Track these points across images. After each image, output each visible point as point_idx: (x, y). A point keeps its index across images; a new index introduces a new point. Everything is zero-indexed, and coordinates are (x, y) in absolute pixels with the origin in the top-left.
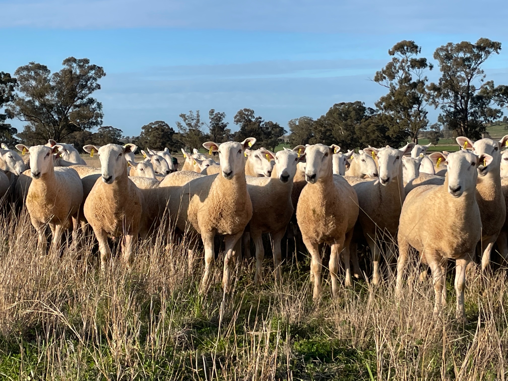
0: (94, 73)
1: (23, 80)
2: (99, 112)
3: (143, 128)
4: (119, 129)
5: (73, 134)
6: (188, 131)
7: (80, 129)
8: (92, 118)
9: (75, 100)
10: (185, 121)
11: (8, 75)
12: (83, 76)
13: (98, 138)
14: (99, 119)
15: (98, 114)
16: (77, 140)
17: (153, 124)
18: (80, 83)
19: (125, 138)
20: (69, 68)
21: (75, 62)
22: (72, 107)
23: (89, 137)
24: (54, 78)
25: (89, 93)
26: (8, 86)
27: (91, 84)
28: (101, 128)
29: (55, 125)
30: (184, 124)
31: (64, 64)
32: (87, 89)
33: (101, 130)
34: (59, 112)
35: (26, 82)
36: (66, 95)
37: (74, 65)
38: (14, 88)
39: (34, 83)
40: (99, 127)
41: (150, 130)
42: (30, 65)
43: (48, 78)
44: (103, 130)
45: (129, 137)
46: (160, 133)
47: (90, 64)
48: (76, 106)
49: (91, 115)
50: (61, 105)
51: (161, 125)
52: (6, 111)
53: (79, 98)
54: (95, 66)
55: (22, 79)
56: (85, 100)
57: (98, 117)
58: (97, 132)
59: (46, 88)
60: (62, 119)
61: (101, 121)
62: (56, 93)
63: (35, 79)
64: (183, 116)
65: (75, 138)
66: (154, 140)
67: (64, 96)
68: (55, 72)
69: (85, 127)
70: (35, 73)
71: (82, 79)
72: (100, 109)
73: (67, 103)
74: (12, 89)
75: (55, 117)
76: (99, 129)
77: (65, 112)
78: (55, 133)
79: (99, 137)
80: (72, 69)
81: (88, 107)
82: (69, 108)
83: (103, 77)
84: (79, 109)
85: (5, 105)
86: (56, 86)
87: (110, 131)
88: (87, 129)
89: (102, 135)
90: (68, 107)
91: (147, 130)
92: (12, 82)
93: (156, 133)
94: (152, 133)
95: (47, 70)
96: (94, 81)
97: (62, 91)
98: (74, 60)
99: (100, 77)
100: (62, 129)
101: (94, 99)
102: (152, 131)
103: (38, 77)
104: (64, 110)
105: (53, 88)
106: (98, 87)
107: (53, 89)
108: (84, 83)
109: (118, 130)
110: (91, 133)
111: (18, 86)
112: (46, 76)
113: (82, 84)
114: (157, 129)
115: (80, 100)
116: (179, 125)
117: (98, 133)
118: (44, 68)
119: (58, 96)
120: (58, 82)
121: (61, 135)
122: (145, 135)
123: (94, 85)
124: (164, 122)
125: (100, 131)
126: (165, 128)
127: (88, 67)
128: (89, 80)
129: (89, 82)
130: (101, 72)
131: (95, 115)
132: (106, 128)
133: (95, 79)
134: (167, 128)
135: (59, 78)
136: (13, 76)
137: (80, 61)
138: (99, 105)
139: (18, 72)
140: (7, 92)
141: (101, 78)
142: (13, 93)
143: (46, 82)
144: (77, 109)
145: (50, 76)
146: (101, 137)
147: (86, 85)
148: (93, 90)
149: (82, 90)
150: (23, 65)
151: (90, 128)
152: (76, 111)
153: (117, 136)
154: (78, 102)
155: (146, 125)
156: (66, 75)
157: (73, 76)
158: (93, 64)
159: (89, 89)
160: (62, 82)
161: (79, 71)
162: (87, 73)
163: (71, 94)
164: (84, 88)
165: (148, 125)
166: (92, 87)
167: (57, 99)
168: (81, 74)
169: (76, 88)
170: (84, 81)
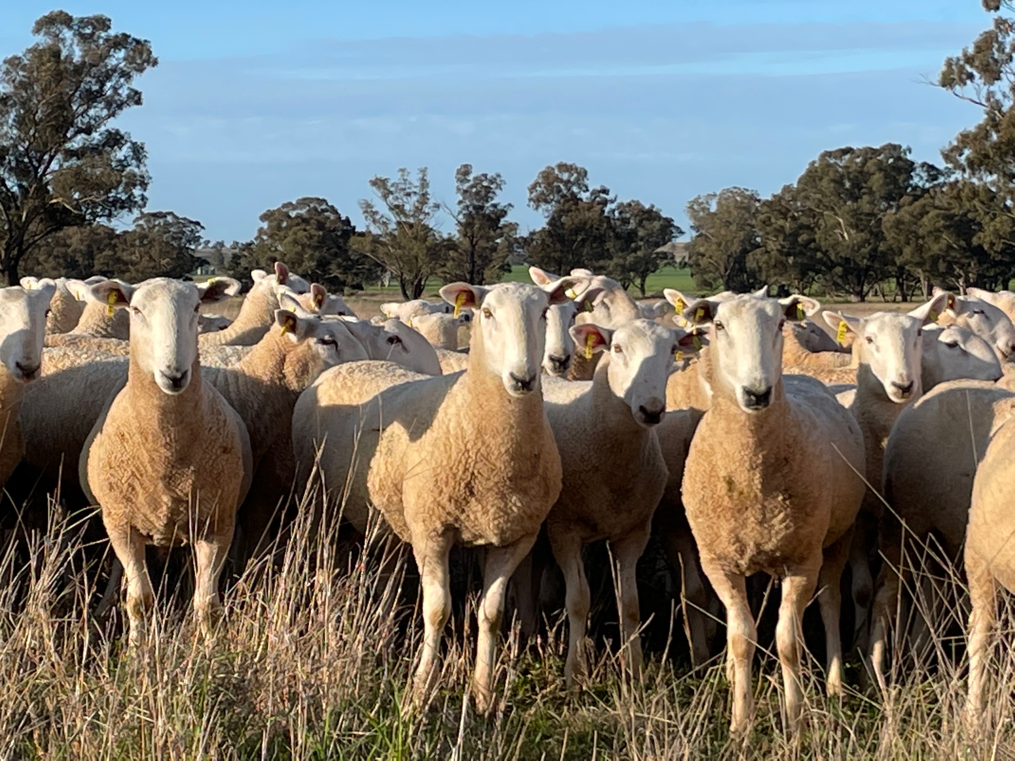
0: (125, 59)
2: (136, 170)
3: (264, 218)
4: (194, 220)
5: (60, 234)
6: (392, 226)
7: (80, 221)
8: (116, 188)
9: (69, 135)
10: (385, 197)
12: (92, 65)
13: (133, 245)
14: (137, 192)
15: (135, 175)
16: (74, 251)
17: (294, 208)
18: (82, 85)
19: (210, 245)
20: (50, 42)
21: (70, 28)
22: (59, 156)
23: (106, 241)
24: (8, 72)
25: (109, 116)
27: (115, 89)
28: (143, 215)
29: (9, 208)
30: (382, 207)
31: (37, 31)
32: (102, 105)
33: (141, 222)
34: (21, 171)
36: (41, 120)
37: (67, 34)
40: (136, 213)
41: (284, 224)
44: (148, 221)
45: (222, 244)
46: (313, 232)
47: (112, 32)
48: (70, 154)
49: (113, 179)
50: (27, 150)
51: (315, 209)
53: (79, 131)
54: (125, 36)
56: (96, 137)
57: (134, 185)
58: (131, 228)
60: (32, 191)
61: (143, 198)
62: (12, 116)
64: (380, 183)
65: (69, 246)
66: (297, 253)
67: (36, 124)
68: (10, 56)
69: (95, 215)
71: (88, 74)
72: (139, 160)
73: (45, 145)
75: (9, 184)
76: (137, 219)
77: (40, 171)
78: (10, 230)
79: (137, 242)
80: (61, 45)
81: (105, 156)
82: (51, 158)
83: (149, 69)
84: (79, 163)
86: (16, 95)
87: (167, 224)
88: (103, 221)
89: (146, 237)
90: (46, 157)
91: (275, 223)
93: (301, 234)
94: (291, 233)
96: (122, 80)
97: (29, 111)
98: (67, 20)
99: (141, 70)
100: (29, 220)
101: (122, 132)
102: (289, 228)
104: (35, 163)
105: (4, 101)
106: (136, 98)
107: (5, 104)
108: (95, 88)
109: (191, 222)
110: (113, 230)
113: (89, 91)
114: (305, 221)
115: (83, 135)
116: (369, 210)
117: (135, 231)
119: (20, 122)
120: (21, 82)
121: (26, 238)
122: (271, 236)
123: (124, 92)
124: (324, 201)
125: (141, 226)
126: (328, 218)
127: (107, 40)
128: (108, 77)
129: (109, 85)
130: (145, 56)
131: (124, 180)
132: (156, 215)
133: (126, 75)
134: (332, 217)
135: (21, 73)
137: (83, 22)
138: (138, 152)
141: (145, 72)
144: (74, 161)
146: (142, 245)
147: (100, 92)
148: (120, 107)
149: (89, 108)
151: (110, 216)
152: (69, 168)
153: (189, 241)
154: (77, 142)
155: (272, 209)
156: (43, 64)
157: (62, 67)
158: (120, 32)
159: (109, 105)
160: (31, 85)
161: (81, 50)
162: (103, 57)
163: (56, 118)
164: (94, 100)
165: (279, 210)
166: (116, 98)
167: (15, 131)
168: (86, 59)
169: (70, 101)
170: (94, 81)
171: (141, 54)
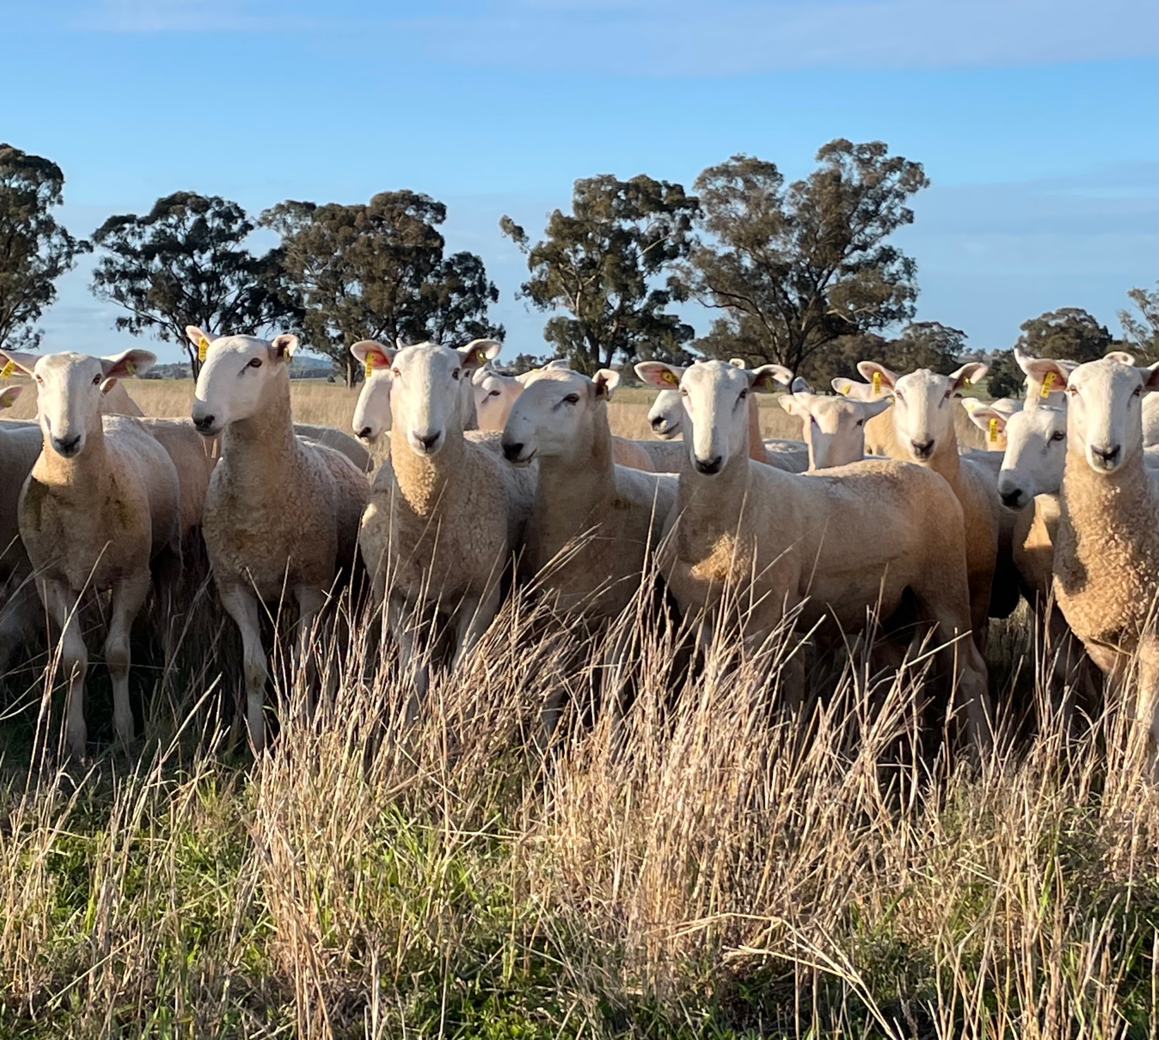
0: (900, 181)
1: (715, 201)
2: (906, 283)
3: (1024, 327)
4: (958, 329)
5: (835, 342)
6: (1150, 335)
7: (854, 330)
8: (888, 300)
9: (846, 252)
10: (1143, 307)
11: (679, 189)
12: (869, 188)
13: (901, 353)
14: (907, 303)
15: (905, 288)
16: (847, 358)
17: (1054, 317)
18: (860, 206)
19: (972, 352)
20: (832, 167)
21: (851, 154)
22: (837, 271)
23: (876, 349)
24: (793, 196)
25: (883, 234)
26: (677, 218)
27: (890, 209)
28: (911, 324)
29: (791, 319)
30: (1140, 318)
31: (820, 158)
32: (878, 224)
33: (909, 331)
34: (802, 285)
35: (722, 206)
36: (821, 238)
37: (847, 159)
38: (692, 223)
39: (741, 209)
40: (906, 322)
41: (1044, 333)
42: (734, 163)
43: (778, 196)
44: (915, 330)
45: (983, 352)
46: (1070, 340)
47: (888, 156)
48: (847, 269)
49: (884, 292)
50: (808, 266)
51: (1074, 318)
52: (671, 281)
53: (856, 248)
54: (901, 159)
55: (712, 198)
56: (871, 253)
57: (904, 297)
58: (899, 337)
59: (772, 223)
60: (811, 302)
61: (913, 309)
62: (796, 235)
63: (745, 198)
64: (1137, 294)
65: (842, 353)
67: (817, 242)
68: (795, 181)
69: (867, 325)
70: (746, 181)
71: (866, 195)
72: (910, 274)
73: (825, 261)
74: (686, 224)
75: (790, 297)
76: (906, 328)
77: (819, 285)
78: (791, 338)
79: (905, 350)
80: (841, 170)
81: (877, 270)
82: (830, 273)
83: (921, 189)
84: (855, 277)
85: (668, 267)
86: (799, 216)
87: (933, 333)
88: (874, 330)
89: (913, 345)
90: (825, 272)
91: (1034, 332)
92: (687, 208)
93: (1059, 342)
94: (1049, 341)
95: (775, 174)
96: (897, 200)
97: (811, 230)
98: (847, 147)
99: (914, 190)
100: (808, 330)
101: (895, 248)
102: (1048, 336)
103: (753, 194)
104: (815, 278)
105: (789, 221)
106: (909, 217)
107: (790, 224)
108: (872, 208)
109: (955, 331)
110: (882, 339)
111: (702, 217)
112: (771, 190)
113: (866, 211)
114: (1062, 329)
115: (859, 252)
116: (1127, 321)
117: (902, 340)
118: (768, 170)
119: (803, 241)
120: (804, 205)
121: (804, 345)
122: (1031, 344)
123: (898, 212)
124: (1083, 311)
125: (909, 335)
126: (1086, 327)
127: (884, 164)
128: (884, 198)
129: (884, 205)
130: (918, 178)
131: (895, 292)
132: (922, 325)
133: (900, 196)
134: (1090, 326)
135: (805, 196)
136: (689, 193)
137: (862, 149)
138: (909, 266)
139: (702, 181)
140: (673, 233)
141: (918, 192)
142: (689, 235)
143: (773, 206)
144: (850, 276)
145: (782, 189)
146: (909, 352)
147: (876, 212)
148: (894, 225)
149: (865, 227)
150: (716, 163)
151: (881, 325)
152: (845, 282)
153: (953, 349)
154: (854, 258)
155: (1032, 319)
156: (825, 188)
157: (841, 189)
158: (895, 156)
159: (883, 224)
160: (813, 207)
161: (860, 174)
162: (878, 180)
163: (835, 237)
164: (870, 219)
165: (1039, 320)
166: (891, 217)
167: (798, 249)
168: (864, 183)
169: (849, 220)
170: (870, 202)
171: (914, 176)
